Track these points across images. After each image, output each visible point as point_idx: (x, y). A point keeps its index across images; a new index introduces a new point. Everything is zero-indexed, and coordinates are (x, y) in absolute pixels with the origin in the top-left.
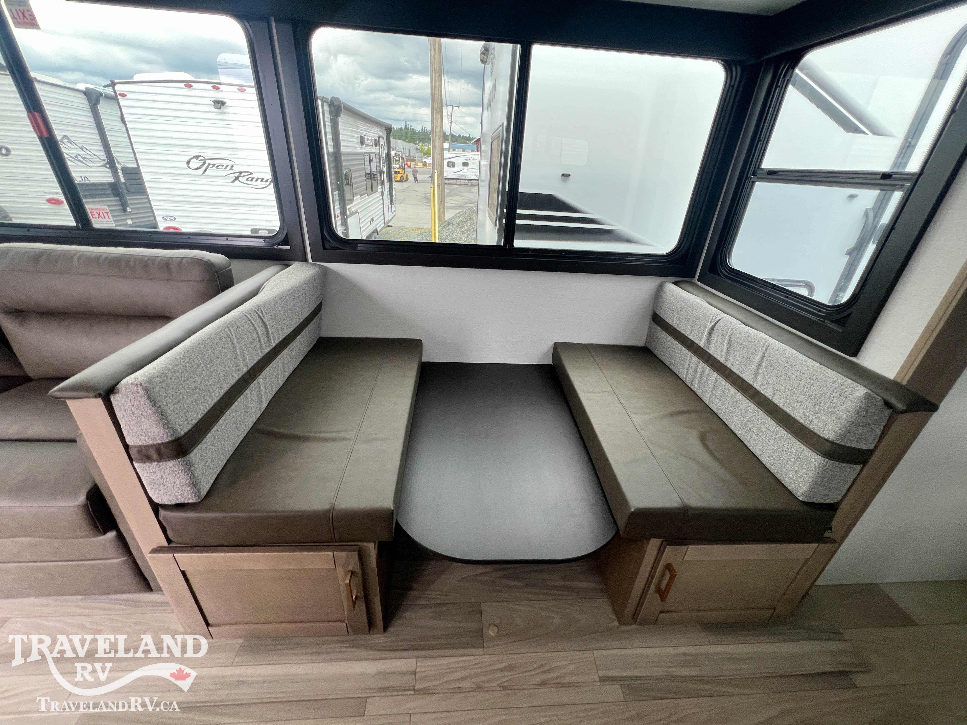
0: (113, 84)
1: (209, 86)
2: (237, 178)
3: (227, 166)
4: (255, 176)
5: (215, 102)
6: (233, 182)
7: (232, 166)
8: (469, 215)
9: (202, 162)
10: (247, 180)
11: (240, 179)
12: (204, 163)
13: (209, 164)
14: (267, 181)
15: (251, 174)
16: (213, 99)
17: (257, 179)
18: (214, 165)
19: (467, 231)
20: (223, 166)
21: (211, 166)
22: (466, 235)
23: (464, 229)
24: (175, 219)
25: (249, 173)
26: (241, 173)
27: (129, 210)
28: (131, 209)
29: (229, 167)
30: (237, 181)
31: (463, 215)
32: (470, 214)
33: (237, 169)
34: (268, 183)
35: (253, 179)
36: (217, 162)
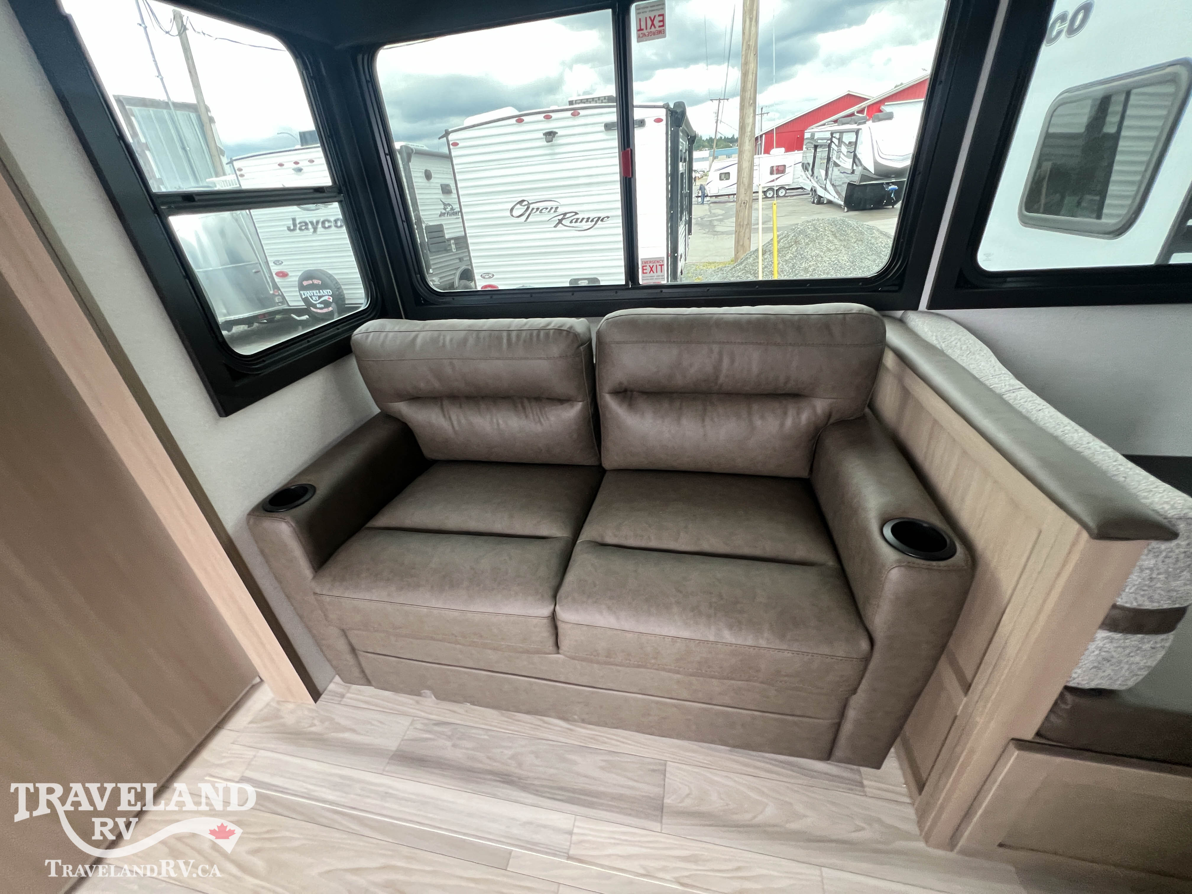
0: (447, 133)
1: (541, 117)
2: (560, 221)
3: (552, 208)
4: (580, 216)
5: (545, 134)
6: (555, 227)
7: (557, 208)
8: (794, 238)
9: (526, 207)
10: (571, 222)
11: (564, 222)
12: (528, 208)
13: (533, 209)
14: (592, 221)
15: (576, 213)
16: (544, 132)
17: (583, 219)
18: (538, 209)
19: (792, 259)
20: (547, 209)
21: (535, 210)
22: (790, 265)
23: (787, 258)
24: (493, 275)
25: (574, 214)
26: (565, 214)
27: (431, 271)
28: (433, 269)
29: (553, 210)
30: (560, 225)
31: (785, 239)
32: (795, 236)
33: (561, 210)
34: (594, 223)
35: (578, 219)
36: (541, 205)
